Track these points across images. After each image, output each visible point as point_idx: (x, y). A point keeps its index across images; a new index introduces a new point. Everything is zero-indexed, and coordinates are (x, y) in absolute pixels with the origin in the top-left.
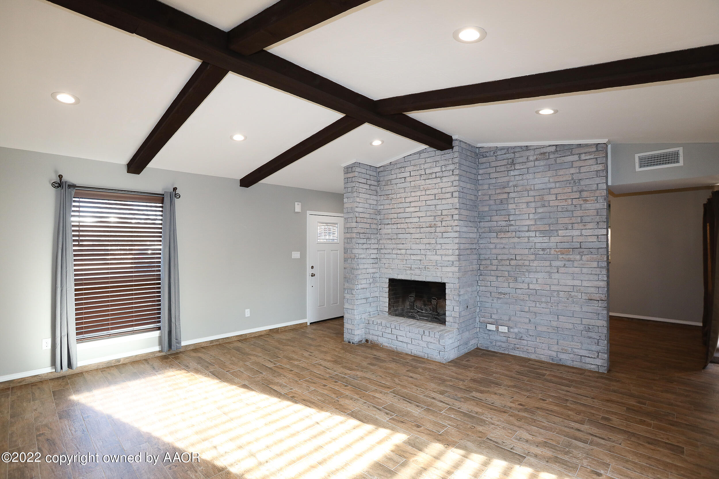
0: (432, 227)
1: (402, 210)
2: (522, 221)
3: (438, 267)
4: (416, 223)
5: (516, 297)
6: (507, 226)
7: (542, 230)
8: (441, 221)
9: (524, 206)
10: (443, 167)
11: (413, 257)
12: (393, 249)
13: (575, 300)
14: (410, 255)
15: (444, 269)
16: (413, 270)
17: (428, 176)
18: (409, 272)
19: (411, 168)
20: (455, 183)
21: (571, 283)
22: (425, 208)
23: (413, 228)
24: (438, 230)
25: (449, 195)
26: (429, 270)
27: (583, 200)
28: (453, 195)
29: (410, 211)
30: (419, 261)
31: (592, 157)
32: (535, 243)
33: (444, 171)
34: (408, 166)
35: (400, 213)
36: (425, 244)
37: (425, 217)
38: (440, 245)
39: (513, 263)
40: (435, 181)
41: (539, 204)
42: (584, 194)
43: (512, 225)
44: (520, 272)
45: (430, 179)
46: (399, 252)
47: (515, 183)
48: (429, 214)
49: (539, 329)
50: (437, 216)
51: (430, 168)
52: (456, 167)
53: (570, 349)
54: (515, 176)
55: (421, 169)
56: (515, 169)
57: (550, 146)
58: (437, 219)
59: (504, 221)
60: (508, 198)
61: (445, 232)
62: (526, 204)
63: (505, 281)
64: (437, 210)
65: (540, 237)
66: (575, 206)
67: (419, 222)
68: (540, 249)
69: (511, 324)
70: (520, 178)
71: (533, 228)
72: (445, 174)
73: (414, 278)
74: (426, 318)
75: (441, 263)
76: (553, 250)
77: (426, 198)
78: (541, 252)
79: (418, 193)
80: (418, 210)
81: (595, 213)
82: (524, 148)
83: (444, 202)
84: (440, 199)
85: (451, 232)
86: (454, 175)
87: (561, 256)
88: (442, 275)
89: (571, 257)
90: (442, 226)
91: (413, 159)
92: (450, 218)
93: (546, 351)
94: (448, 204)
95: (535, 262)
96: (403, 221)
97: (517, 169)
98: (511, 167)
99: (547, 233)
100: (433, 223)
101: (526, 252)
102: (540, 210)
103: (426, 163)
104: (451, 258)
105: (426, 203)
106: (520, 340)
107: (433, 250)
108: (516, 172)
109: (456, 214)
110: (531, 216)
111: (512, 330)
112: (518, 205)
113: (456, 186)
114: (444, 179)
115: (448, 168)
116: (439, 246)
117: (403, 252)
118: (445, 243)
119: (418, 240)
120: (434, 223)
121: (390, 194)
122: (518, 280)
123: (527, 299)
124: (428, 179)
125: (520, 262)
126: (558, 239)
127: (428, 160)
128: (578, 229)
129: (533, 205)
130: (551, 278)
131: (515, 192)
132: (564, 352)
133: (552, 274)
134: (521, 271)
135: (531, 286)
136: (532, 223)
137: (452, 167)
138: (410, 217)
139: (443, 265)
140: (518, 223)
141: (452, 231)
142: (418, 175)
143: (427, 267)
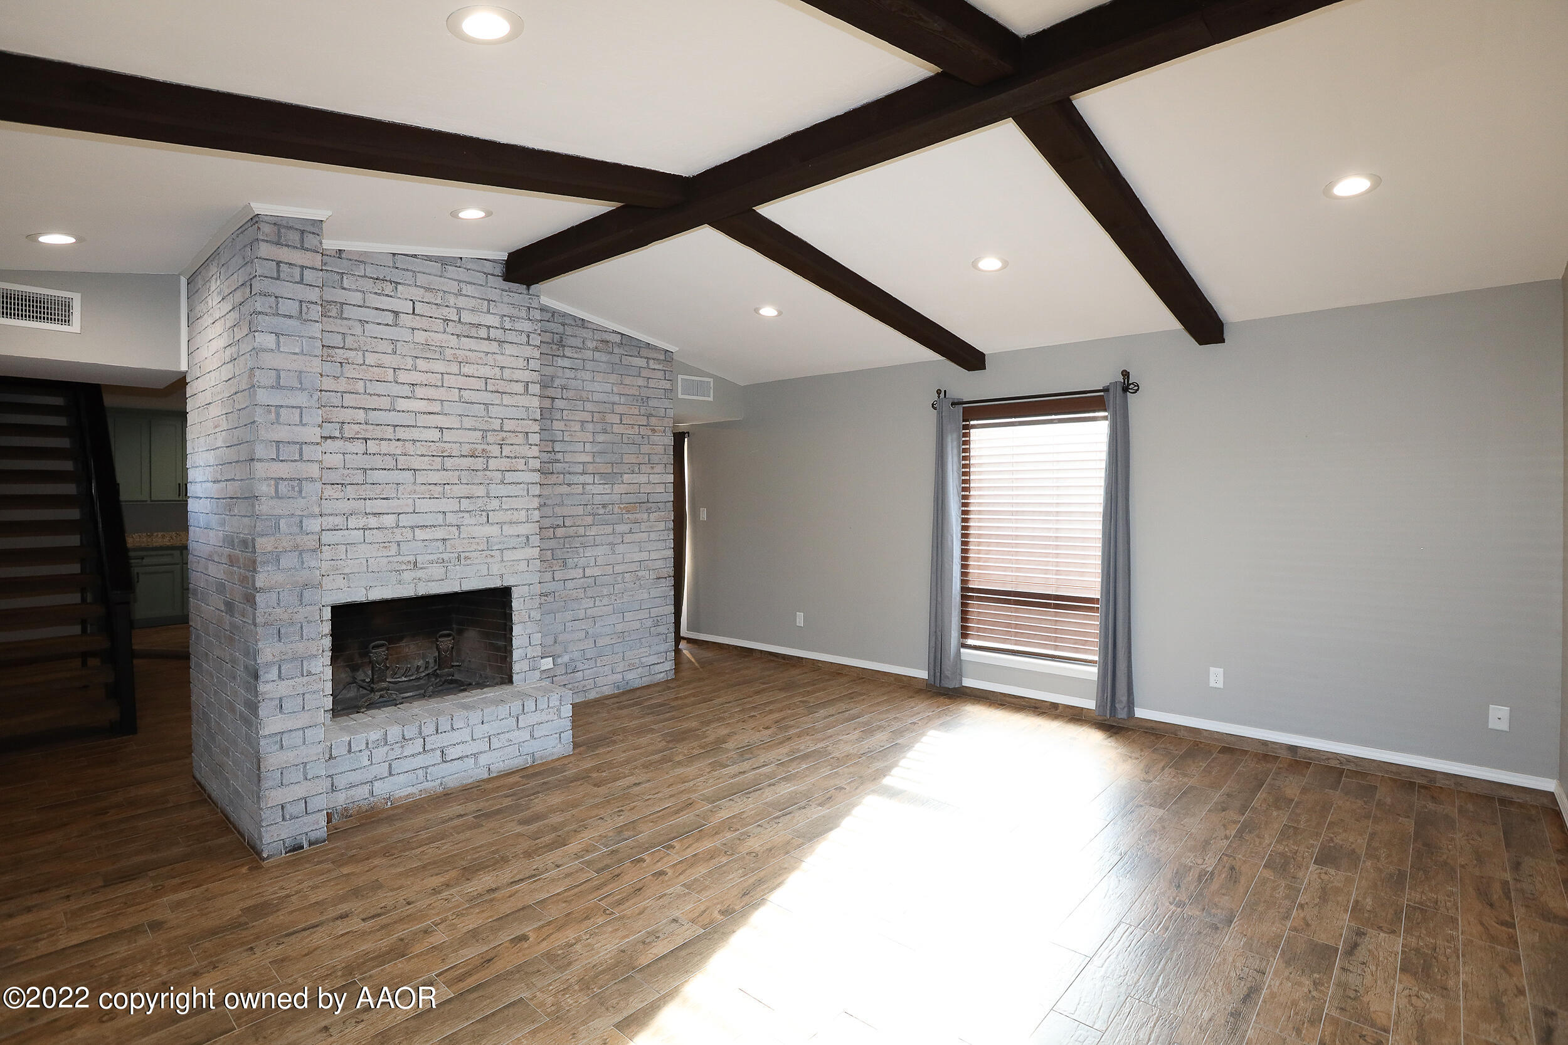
0: (477, 457)
1: (384, 403)
2: (575, 454)
3: (493, 553)
4: (431, 444)
5: (566, 596)
6: (551, 462)
7: (603, 473)
8: (499, 444)
9: (577, 427)
10: (505, 318)
11: (420, 534)
12: (347, 516)
13: (642, 583)
14: (412, 527)
15: (509, 555)
16: (421, 568)
17: (471, 330)
18: (407, 576)
19: (417, 293)
20: (534, 364)
21: (638, 557)
22: (459, 408)
23: (422, 455)
24: (493, 464)
25: (519, 388)
26: (469, 562)
27: (651, 429)
28: (527, 388)
29: (412, 409)
30: (440, 544)
31: (660, 367)
32: (593, 494)
33: (507, 329)
34: (405, 284)
35: (375, 409)
36: (457, 498)
37: (457, 429)
38: (497, 500)
39: (560, 532)
40: (485, 346)
41: (599, 427)
42: (653, 421)
43: (558, 461)
44: (572, 549)
45: (471, 337)
46: (373, 522)
47: (564, 382)
48: (468, 423)
49: (600, 643)
50: (489, 431)
51: (473, 311)
52: (535, 330)
53: (637, 661)
54: (563, 368)
55: (447, 306)
56: (564, 356)
57: (614, 332)
58: (491, 438)
59: (545, 451)
60: (553, 408)
61: (509, 471)
62: (580, 424)
63: (547, 570)
64: (490, 417)
65: (600, 484)
66: (643, 438)
67: (441, 440)
68: (600, 504)
69: (558, 649)
70: (571, 374)
71: (590, 468)
72: (511, 337)
73: (422, 590)
74: (411, 694)
75: (500, 543)
76: (617, 506)
77: (461, 382)
78: (601, 511)
79: (440, 366)
80: (437, 409)
81: (662, 451)
82: (580, 323)
83: (507, 400)
84: (499, 392)
85: (523, 471)
86: (531, 345)
87: (627, 516)
88: (504, 571)
89: (638, 516)
90: (504, 454)
91: (424, 271)
92: (520, 439)
93: (609, 677)
94: (518, 407)
95: (593, 527)
96: (389, 432)
97: (568, 357)
98: (559, 350)
99: (610, 478)
100: (480, 447)
101: (580, 510)
102: (601, 438)
103: (459, 293)
104: (524, 529)
105: (460, 397)
106: (572, 675)
107: (480, 513)
108: (566, 363)
109: (535, 433)
110: (588, 447)
111: (559, 661)
112: (567, 423)
113: (535, 371)
114: (509, 349)
115: (519, 326)
116: (495, 504)
117: (389, 520)
118: (509, 496)
119: (439, 489)
120: (483, 446)
121: (339, 348)
122: (568, 564)
123: (583, 596)
124: (467, 337)
125: (571, 531)
126: (622, 489)
127: (468, 290)
128: (645, 473)
129: (590, 426)
130: (614, 553)
131: (563, 399)
132: (632, 668)
133: (616, 546)
134: (572, 546)
135: (588, 572)
136: (589, 459)
137: (527, 326)
138: (413, 426)
139: (505, 545)
140: (568, 457)
141: (524, 467)
142: (439, 318)
143: (463, 555)
